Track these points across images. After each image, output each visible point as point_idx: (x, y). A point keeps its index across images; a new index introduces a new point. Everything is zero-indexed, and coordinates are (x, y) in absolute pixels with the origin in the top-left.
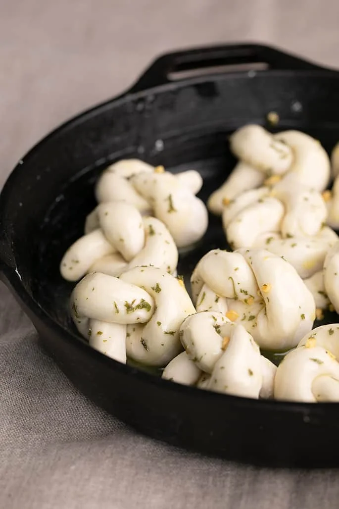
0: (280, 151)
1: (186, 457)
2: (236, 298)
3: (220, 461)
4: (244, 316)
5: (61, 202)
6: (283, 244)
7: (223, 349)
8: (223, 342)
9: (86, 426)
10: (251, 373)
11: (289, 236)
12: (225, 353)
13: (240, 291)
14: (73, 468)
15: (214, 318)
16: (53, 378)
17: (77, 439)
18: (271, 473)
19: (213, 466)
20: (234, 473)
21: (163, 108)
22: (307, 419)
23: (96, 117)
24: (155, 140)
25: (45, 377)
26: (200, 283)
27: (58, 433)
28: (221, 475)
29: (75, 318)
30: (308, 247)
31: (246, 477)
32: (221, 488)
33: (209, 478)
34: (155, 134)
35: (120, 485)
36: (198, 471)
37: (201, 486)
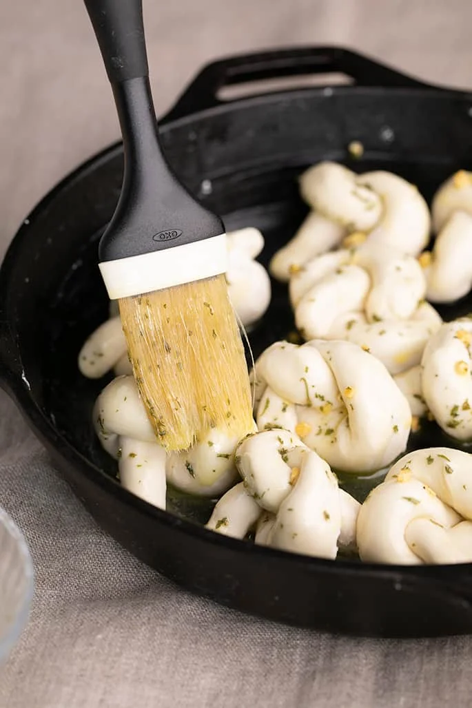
0: (366, 201)
1: (243, 621)
2: (309, 405)
3: (285, 627)
4: (319, 429)
5: (79, 268)
6: (368, 331)
7: (292, 484)
8: (291, 474)
9: (114, 578)
10: (327, 517)
11: (376, 319)
12: (294, 489)
13: (314, 396)
14: (100, 636)
15: (280, 439)
16: (71, 511)
17: (103, 595)
18: (353, 643)
19: (278, 634)
20: (304, 643)
21: (210, 138)
22: (398, 587)
24: (201, 182)
25: (62, 509)
26: (261, 385)
27: (78, 588)
28: (289, 646)
29: (100, 433)
30: (401, 334)
31: (320, 650)
32: (289, 664)
33: (273, 650)
34: (201, 173)
35: (160, 661)
36: (259, 641)
37: (264, 660)
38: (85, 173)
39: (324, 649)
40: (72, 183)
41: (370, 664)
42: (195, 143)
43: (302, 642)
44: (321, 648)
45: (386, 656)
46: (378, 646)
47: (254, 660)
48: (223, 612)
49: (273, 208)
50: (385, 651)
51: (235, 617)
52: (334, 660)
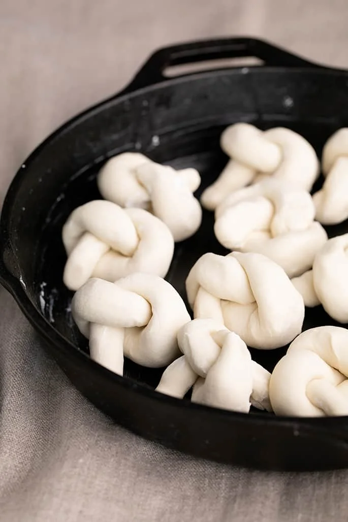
1: (183, 459)
3: (214, 464)
5: (62, 200)
16: (57, 379)
18: (264, 474)
19: (209, 469)
21: (158, 104)
22: (296, 433)
23: (95, 116)
24: (152, 136)
25: (50, 379)
28: (217, 477)
31: (240, 480)
32: (217, 490)
33: (205, 480)
34: (152, 131)
35: (123, 486)
36: (195, 473)
37: (198, 488)
38: (66, 131)
39: (243, 479)
40: (57, 138)
41: (277, 490)
42: (147, 108)
43: (227, 474)
44: (241, 478)
45: (288, 484)
46: (282, 477)
47: (192, 488)
48: (168, 454)
49: (204, 156)
50: (287, 481)
51: (177, 457)
52: (250, 487)
